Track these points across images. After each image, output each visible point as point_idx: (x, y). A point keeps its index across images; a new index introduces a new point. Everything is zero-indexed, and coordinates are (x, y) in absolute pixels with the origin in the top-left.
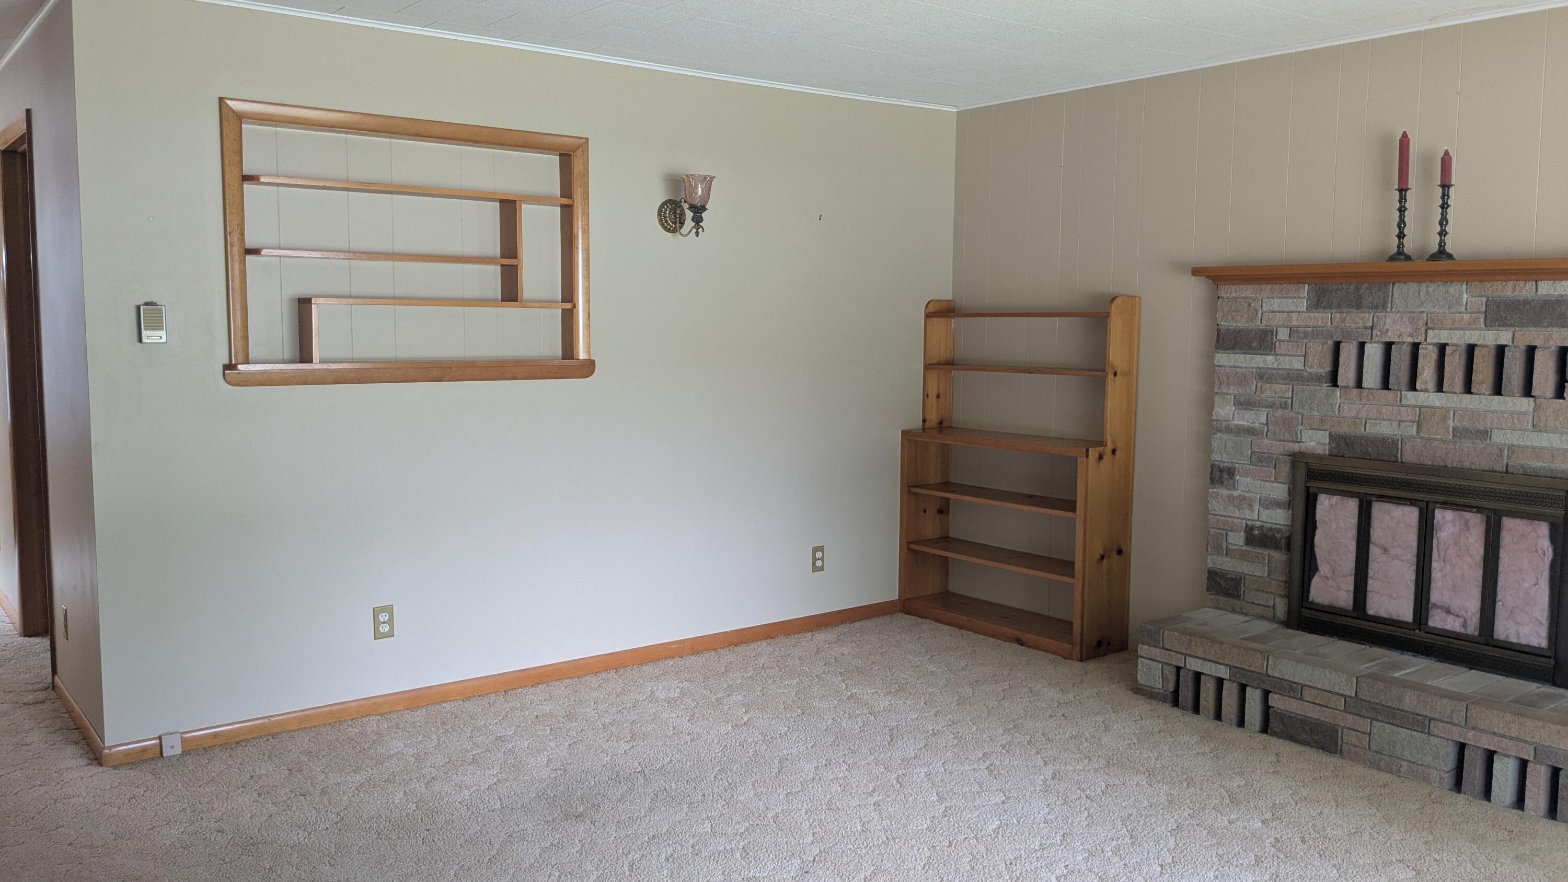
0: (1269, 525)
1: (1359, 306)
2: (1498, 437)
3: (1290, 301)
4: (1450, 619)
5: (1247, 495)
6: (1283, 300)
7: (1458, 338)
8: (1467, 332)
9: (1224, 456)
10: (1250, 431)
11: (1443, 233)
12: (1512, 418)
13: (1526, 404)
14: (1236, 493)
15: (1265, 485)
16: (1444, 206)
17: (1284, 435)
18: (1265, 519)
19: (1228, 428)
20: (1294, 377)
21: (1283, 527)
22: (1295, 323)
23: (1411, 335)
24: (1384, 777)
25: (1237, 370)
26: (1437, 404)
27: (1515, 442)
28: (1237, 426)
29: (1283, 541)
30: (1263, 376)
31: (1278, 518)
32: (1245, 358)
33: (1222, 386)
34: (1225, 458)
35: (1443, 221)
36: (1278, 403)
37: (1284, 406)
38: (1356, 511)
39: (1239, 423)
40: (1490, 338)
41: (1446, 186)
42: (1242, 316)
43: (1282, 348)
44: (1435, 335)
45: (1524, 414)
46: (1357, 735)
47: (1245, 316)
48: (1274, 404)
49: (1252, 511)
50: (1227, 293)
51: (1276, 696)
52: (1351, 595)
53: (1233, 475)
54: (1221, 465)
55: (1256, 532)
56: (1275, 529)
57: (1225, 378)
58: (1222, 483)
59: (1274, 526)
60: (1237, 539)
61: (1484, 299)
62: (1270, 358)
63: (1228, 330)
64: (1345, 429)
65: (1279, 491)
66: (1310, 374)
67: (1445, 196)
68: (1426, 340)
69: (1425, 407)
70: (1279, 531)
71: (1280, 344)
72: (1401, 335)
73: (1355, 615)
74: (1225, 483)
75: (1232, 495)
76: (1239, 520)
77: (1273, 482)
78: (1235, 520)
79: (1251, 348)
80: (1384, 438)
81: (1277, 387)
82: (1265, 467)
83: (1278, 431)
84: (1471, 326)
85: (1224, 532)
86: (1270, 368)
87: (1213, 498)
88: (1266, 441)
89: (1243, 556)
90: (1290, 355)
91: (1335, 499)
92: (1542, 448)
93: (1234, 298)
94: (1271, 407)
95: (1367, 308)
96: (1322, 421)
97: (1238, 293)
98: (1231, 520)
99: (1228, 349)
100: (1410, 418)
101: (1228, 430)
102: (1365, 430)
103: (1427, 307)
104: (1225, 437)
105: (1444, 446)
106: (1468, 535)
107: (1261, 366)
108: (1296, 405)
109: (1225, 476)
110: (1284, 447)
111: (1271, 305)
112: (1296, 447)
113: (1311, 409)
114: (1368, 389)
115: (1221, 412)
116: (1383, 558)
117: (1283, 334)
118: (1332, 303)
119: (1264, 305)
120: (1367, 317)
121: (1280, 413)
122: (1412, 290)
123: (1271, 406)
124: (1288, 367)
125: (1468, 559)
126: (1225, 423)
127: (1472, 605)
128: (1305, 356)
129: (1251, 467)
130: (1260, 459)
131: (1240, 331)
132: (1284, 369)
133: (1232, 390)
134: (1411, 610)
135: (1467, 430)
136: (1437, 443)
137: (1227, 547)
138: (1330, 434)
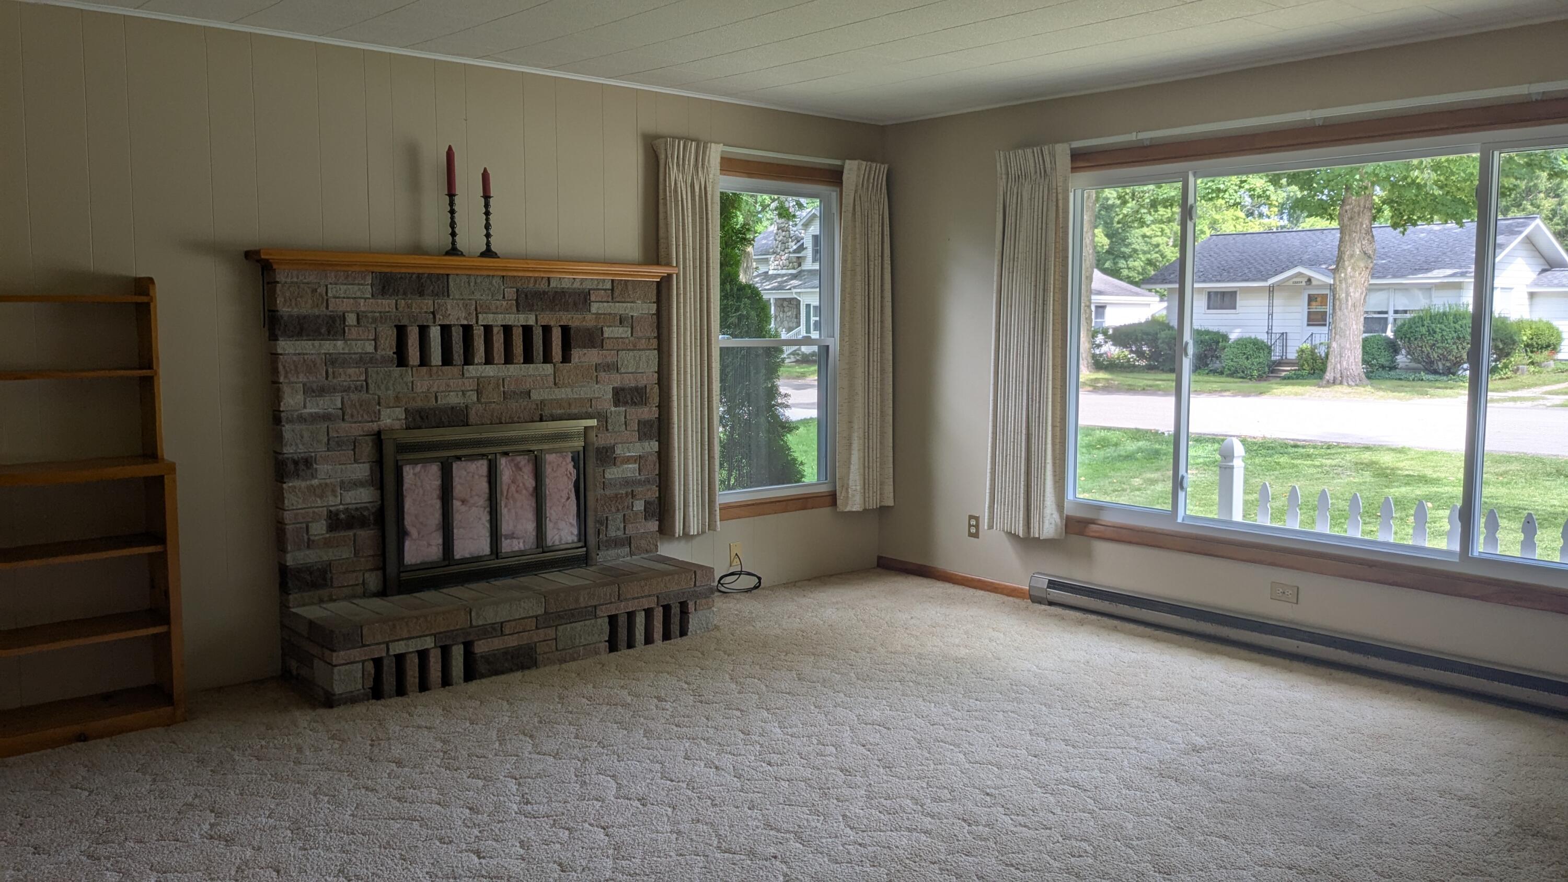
0: (354, 506)
1: (421, 294)
2: (535, 396)
3: (356, 287)
4: (515, 542)
5: (328, 481)
6: (349, 287)
7: (497, 320)
8: (507, 316)
9: (300, 446)
10: (326, 417)
11: (488, 236)
12: (542, 380)
13: (549, 368)
14: (315, 482)
15: (346, 468)
16: (487, 213)
17: (362, 416)
18: (348, 501)
19: (301, 417)
20: (364, 361)
21: (368, 505)
22: (363, 309)
23: (466, 318)
24: (573, 665)
25: (306, 357)
26: (492, 374)
27: (546, 397)
28: (311, 414)
29: (371, 518)
30: (332, 361)
31: (363, 497)
32: (313, 345)
33: (290, 375)
34: (301, 448)
35: (487, 226)
36: (353, 386)
37: (358, 389)
38: (439, 473)
39: (313, 410)
40: (519, 319)
41: (487, 197)
42: (306, 303)
43: (353, 333)
44: (484, 319)
45: (549, 375)
46: (547, 644)
47: (310, 301)
48: (349, 388)
49: (336, 496)
50: (287, 277)
51: (480, 642)
52: (441, 547)
53: (311, 465)
54: (296, 457)
55: (342, 516)
56: (361, 508)
57: (292, 367)
58: (298, 475)
59: (358, 506)
60: (319, 529)
61: (515, 290)
62: (340, 343)
63: (291, 316)
64: (419, 404)
65: (362, 471)
66: (382, 356)
67: (487, 205)
68: (477, 322)
69: (483, 377)
70: (367, 508)
71: (349, 330)
72: (458, 318)
73: (447, 563)
74: (301, 473)
75: (312, 486)
76: (321, 509)
77: (352, 464)
78: (316, 510)
79: (320, 334)
80: (453, 408)
81: (350, 371)
82: (345, 450)
83: (355, 413)
84: (507, 311)
85: (304, 525)
86: (340, 354)
87: (290, 493)
88: (343, 425)
89: (327, 544)
90: (362, 340)
91: (419, 468)
92: (562, 399)
93: (296, 283)
94: (345, 391)
95: (428, 295)
96: (397, 398)
97: (300, 278)
98: (311, 510)
99: (292, 336)
100: (471, 388)
101: (302, 419)
102: (437, 401)
103: (477, 296)
104: (297, 427)
105: (498, 407)
106: (522, 474)
107: (331, 352)
108: (372, 386)
109: (302, 467)
110: (362, 428)
111: (337, 291)
112: (375, 427)
113: (387, 389)
114: (436, 366)
115: (292, 402)
116: (463, 508)
117: (351, 319)
118: (398, 291)
119: (329, 291)
120: (428, 303)
121: (354, 397)
122: (463, 281)
123: (347, 390)
124: (360, 351)
125: (524, 491)
126: (296, 413)
127: (529, 526)
128: (375, 340)
129: (330, 453)
130: (334, 443)
131: (305, 317)
132: (357, 354)
133: (302, 378)
134: (488, 545)
135: (514, 392)
136: (493, 405)
137: (309, 539)
138: (406, 409)
